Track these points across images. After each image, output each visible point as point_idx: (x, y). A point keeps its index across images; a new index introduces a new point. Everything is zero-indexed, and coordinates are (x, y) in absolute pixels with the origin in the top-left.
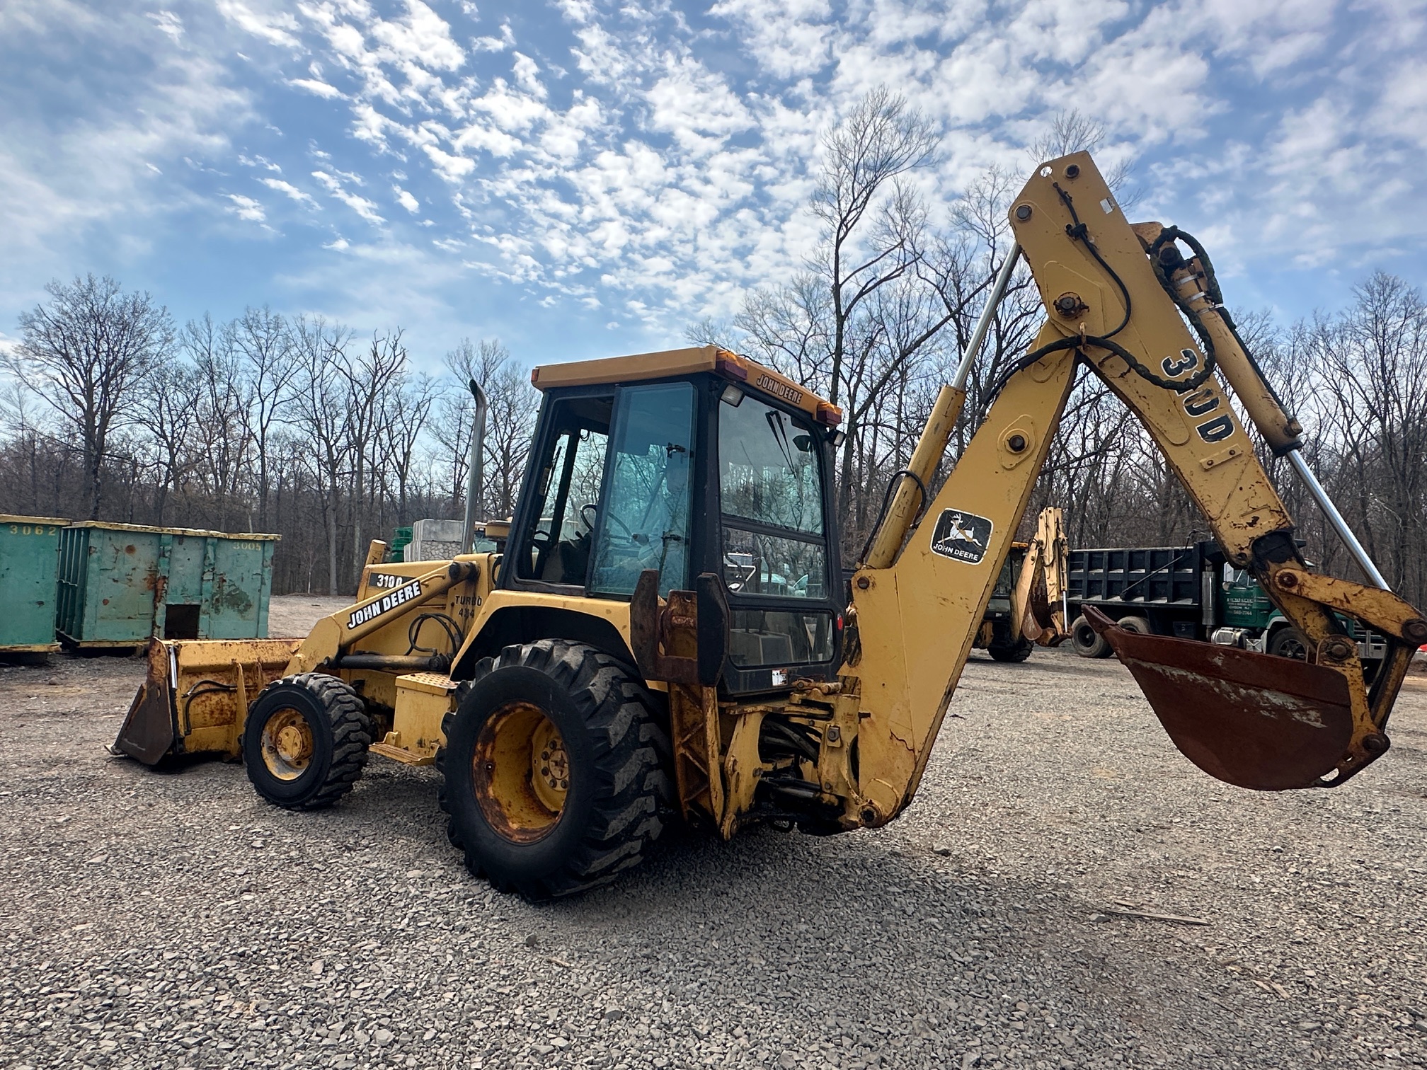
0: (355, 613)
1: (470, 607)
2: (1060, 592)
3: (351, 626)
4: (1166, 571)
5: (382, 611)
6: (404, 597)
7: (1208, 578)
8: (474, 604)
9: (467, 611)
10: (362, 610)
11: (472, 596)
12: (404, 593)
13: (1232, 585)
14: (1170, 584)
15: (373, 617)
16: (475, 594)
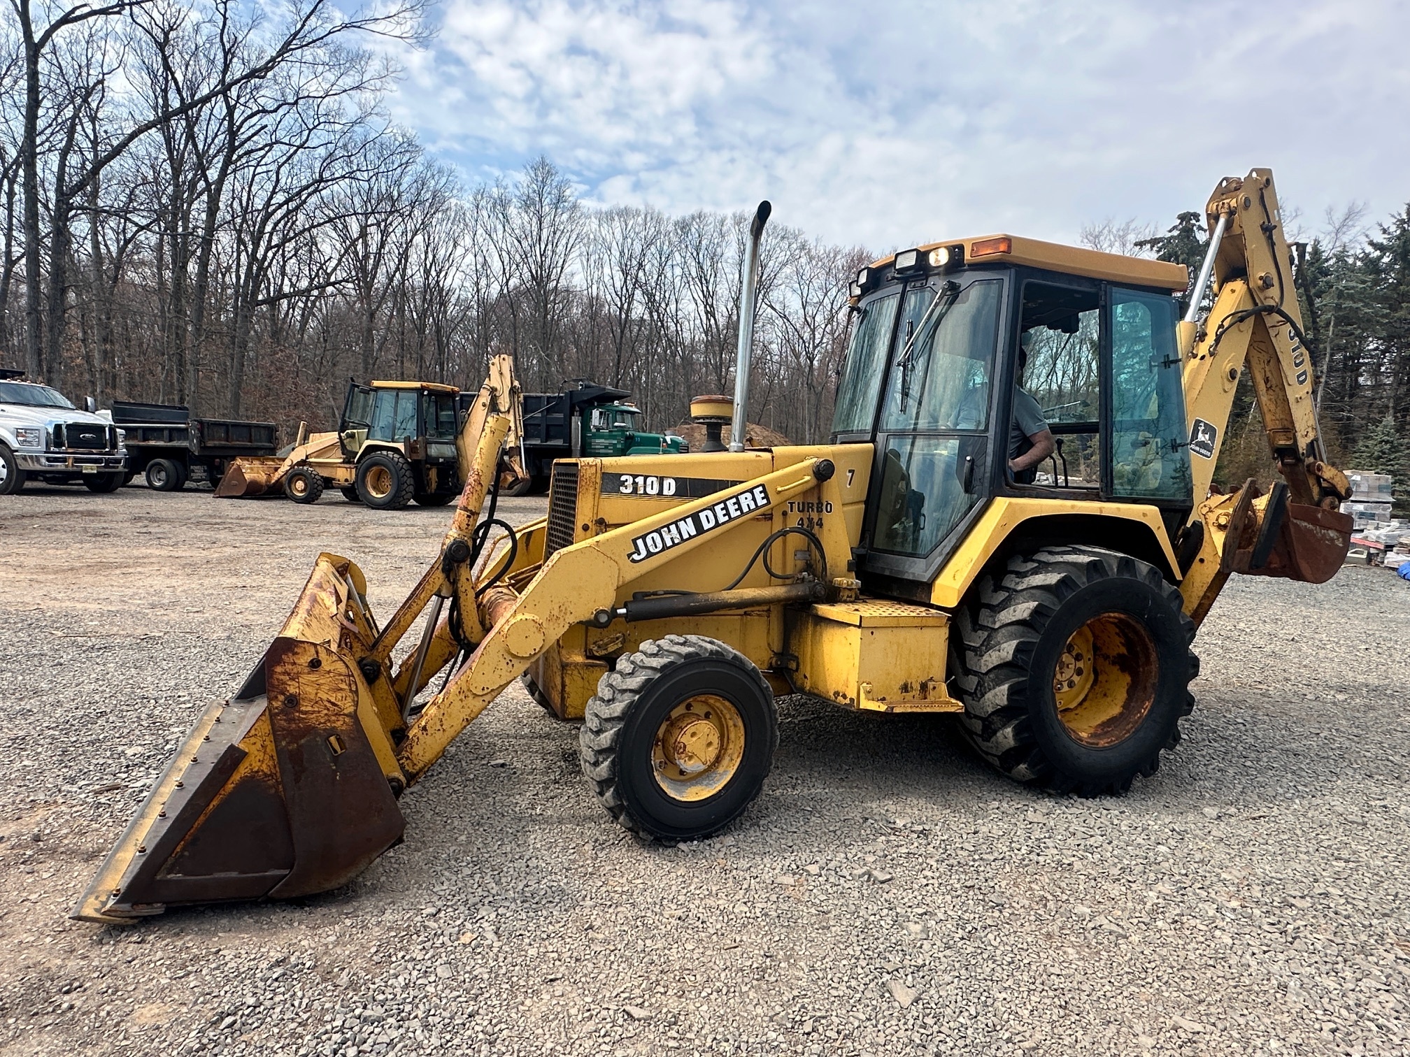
0: (644, 537)
1: (815, 516)
2: (517, 437)
3: (636, 557)
4: (540, 415)
5: (700, 530)
6: (740, 508)
7: (576, 422)
8: (820, 511)
9: (810, 520)
10: (658, 531)
11: (815, 501)
12: (738, 503)
13: (598, 429)
14: (543, 426)
15: (683, 540)
16: (819, 498)
